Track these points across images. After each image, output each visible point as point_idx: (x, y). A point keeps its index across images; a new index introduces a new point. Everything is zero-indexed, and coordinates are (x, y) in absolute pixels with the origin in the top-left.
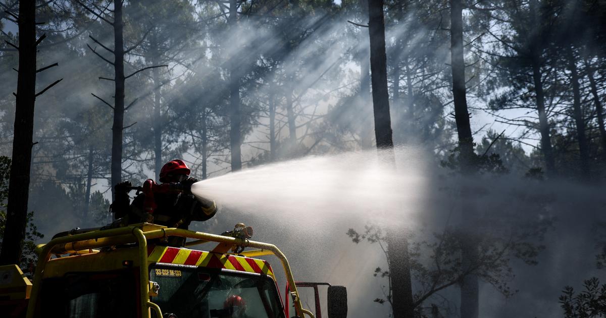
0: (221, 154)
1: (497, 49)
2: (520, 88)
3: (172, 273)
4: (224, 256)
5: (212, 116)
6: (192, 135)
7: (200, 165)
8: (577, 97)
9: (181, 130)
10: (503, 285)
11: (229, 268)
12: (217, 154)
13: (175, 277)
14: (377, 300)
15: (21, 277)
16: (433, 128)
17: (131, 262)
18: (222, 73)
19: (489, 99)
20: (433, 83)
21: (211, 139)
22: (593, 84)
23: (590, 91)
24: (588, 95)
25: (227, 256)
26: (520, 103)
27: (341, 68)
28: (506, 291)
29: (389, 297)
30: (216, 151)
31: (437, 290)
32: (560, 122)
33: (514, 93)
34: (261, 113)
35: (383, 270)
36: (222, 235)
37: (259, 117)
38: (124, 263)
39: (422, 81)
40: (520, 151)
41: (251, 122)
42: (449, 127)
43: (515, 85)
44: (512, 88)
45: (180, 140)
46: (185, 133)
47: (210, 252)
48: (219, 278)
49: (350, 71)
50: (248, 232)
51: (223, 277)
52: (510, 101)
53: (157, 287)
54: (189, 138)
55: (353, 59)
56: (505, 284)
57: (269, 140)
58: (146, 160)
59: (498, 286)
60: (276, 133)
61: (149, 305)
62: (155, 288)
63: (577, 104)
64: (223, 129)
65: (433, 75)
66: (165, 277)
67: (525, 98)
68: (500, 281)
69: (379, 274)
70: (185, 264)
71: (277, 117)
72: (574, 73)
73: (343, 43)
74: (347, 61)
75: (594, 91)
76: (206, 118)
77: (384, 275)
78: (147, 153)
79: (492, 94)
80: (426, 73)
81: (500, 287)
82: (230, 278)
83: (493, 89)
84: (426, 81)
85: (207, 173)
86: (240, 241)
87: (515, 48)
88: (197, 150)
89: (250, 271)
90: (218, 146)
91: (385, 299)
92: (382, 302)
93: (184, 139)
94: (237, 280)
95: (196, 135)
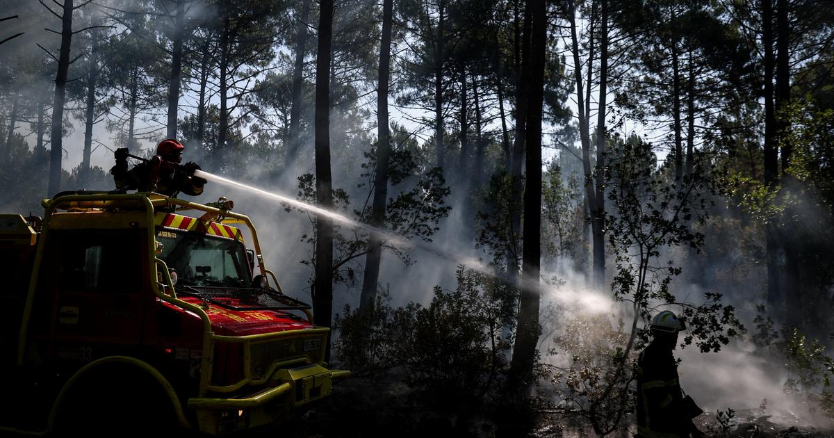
0: (150, 112)
1: (409, 56)
2: (421, 90)
3: (170, 235)
4: (207, 223)
5: (143, 75)
6: (123, 91)
7: (127, 120)
8: (464, 105)
9: (112, 84)
10: (406, 256)
11: (211, 232)
12: (146, 111)
13: (172, 238)
14: (303, 262)
15: (26, 226)
16: (347, 113)
17: (137, 224)
18: (158, 36)
19: (397, 96)
20: (353, 75)
21: (141, 97)
22: (476, 97)
23: (474, 103)
24: (472, 105)
25: (210, 223)
26: (421, 103)
27: (273, 50)
28: (407, 261)
29: (313, 260)
30: (144, 109)
31: (354, 257)
32: (449, 123)
33: (417, 94)
34: (192, 80)
35: (309, 237)
36: (206, 205)
37: (190, 82)
38: (131, 224)
39: (345, 72)
40: (415, 141)
41: (182, 87)
42: (361, 115)
43: (418, 87)
44: (416, 89)
45: (109, 94)
46: (116, 88)
47: (198, 219)
48: (204, 241)
49: (281, 53)
50: (230, 205)
51: (206, 240)
52: (414, 100)
53: (162, 246)
54: (119, 94)
55: (285, 44)
56: (408, 256)
57: (197, 106)
58: (72, 109)
59: (401, 257)
60: (205, 100)
61: (156, 261)
62: (159, 248)
63: (463, 111)
64: (153, 88)
65: (353, 68)
66: (165, 238)
67: (424, 99)
68: (403, 253)
69: (305, 240)
70: (180, 227)
71: (208, 85)
72: (464, 85)
73: (278, 28)
74: (280, 45)
75: (476, 102)
76: (137, 77)
77: (309, 241)
78: (74, 102)
79: (401, 93)
80: (348, 66)
81: (404, 258)
82: (211, 241)
83: (402, 89)
84: (348, 73)
85: (134, 129)
86: (222, 212)
87: (422, 57)
88: (126, 105)
89: (226, 236)
90: (147, 104)
91: (310, 261)
92: (307, 263)
93: (113, 93)
94: (217, 243)
95: (126, 91)
